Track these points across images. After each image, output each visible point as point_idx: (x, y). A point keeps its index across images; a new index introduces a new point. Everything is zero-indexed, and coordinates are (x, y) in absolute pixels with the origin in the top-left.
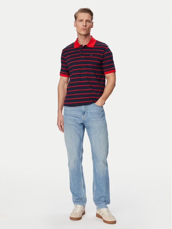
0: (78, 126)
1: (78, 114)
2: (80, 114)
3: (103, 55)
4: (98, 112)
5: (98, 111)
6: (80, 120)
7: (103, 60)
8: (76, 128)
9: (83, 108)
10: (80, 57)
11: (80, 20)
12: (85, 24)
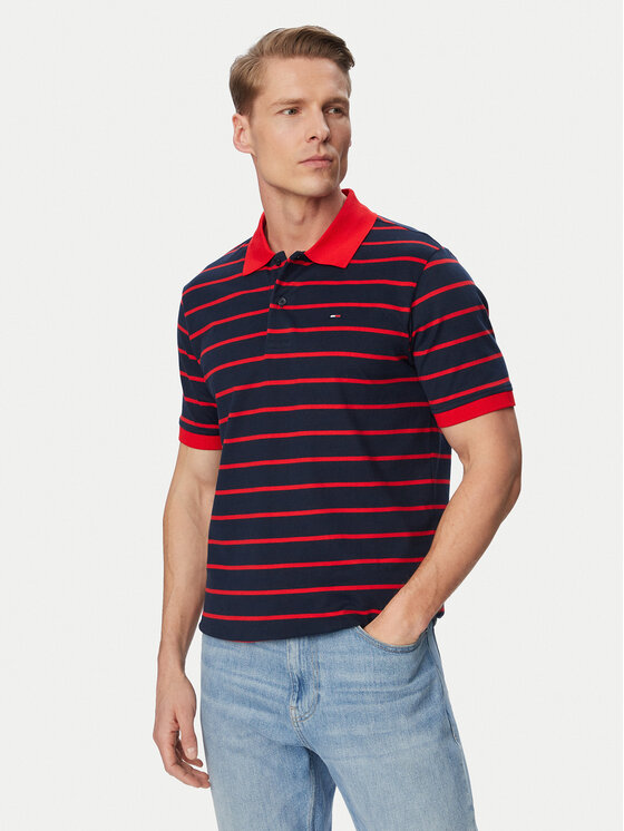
0: (275, 761)
1: (270, 689)
2: (280, 692)
3: (407, 310)
4: (382, 684)
5: (382, 677)
6: (283, 728)
7: (412, 346)
8: (267, 773)
9: (292, 652)
10: (269, 331)
11: (282, 103)
12: (321, 129)
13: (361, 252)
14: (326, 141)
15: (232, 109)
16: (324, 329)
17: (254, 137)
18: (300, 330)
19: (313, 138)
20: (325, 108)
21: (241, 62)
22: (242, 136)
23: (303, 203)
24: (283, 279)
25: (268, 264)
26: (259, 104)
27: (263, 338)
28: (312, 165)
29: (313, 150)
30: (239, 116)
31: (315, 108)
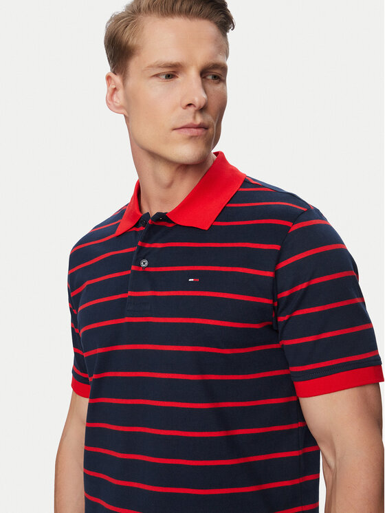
10: (129, 292)
11: (159, 67)
12: (199, 97)
13: (224, 214)
14: (203, 110)
15: (106, 68)
16: (181, 293)
17: (126, 97)
18: (159, 294)
19: (190, 105)
20: (203, 73)
21: (117, 19)
22: (115, 96)
23: (174, 168)
24: (145, 240)
25: (137, 225)
26: (134, 65)
27: (124, 300)
28: (188, 133)
29: (188, 117)
30: (113, 75)
31: (193, 74)
